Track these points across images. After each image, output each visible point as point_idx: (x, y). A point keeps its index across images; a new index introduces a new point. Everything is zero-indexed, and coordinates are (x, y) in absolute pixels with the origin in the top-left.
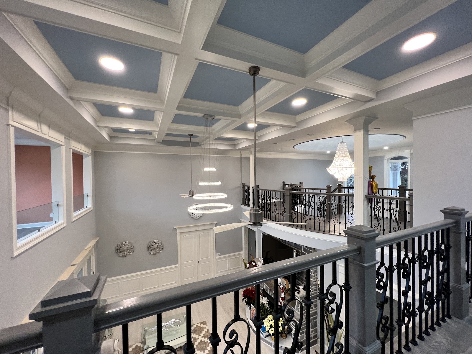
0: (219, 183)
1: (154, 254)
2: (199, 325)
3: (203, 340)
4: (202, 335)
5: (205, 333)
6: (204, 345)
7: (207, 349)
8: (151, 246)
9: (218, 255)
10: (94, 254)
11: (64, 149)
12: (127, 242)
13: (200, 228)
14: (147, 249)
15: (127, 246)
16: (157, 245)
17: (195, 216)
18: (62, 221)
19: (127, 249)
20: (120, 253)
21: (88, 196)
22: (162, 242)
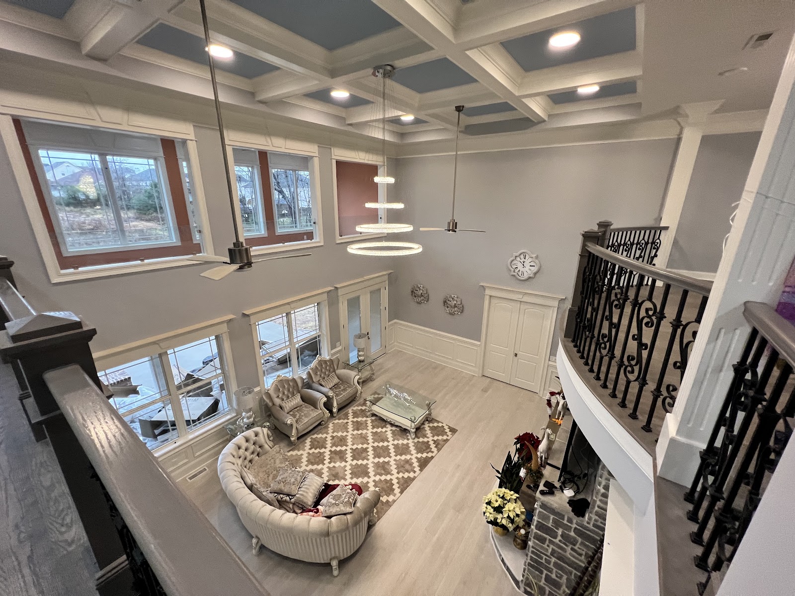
1: (450, 314)
2: (446, 427)
4: (436, 438)
6: (424, 448)
8: (448, 302)
10: (387, 288)
11: (316, 161)
12: (422, 286)
13: (526, 299)
14: (442, 304)
15: (421, 291)
16: (455, 302)
17: (520, 273)
18: (318, 240)
19: (422, 295)
20: (414, 297)
21: (381, 218)
22: (462, 302)
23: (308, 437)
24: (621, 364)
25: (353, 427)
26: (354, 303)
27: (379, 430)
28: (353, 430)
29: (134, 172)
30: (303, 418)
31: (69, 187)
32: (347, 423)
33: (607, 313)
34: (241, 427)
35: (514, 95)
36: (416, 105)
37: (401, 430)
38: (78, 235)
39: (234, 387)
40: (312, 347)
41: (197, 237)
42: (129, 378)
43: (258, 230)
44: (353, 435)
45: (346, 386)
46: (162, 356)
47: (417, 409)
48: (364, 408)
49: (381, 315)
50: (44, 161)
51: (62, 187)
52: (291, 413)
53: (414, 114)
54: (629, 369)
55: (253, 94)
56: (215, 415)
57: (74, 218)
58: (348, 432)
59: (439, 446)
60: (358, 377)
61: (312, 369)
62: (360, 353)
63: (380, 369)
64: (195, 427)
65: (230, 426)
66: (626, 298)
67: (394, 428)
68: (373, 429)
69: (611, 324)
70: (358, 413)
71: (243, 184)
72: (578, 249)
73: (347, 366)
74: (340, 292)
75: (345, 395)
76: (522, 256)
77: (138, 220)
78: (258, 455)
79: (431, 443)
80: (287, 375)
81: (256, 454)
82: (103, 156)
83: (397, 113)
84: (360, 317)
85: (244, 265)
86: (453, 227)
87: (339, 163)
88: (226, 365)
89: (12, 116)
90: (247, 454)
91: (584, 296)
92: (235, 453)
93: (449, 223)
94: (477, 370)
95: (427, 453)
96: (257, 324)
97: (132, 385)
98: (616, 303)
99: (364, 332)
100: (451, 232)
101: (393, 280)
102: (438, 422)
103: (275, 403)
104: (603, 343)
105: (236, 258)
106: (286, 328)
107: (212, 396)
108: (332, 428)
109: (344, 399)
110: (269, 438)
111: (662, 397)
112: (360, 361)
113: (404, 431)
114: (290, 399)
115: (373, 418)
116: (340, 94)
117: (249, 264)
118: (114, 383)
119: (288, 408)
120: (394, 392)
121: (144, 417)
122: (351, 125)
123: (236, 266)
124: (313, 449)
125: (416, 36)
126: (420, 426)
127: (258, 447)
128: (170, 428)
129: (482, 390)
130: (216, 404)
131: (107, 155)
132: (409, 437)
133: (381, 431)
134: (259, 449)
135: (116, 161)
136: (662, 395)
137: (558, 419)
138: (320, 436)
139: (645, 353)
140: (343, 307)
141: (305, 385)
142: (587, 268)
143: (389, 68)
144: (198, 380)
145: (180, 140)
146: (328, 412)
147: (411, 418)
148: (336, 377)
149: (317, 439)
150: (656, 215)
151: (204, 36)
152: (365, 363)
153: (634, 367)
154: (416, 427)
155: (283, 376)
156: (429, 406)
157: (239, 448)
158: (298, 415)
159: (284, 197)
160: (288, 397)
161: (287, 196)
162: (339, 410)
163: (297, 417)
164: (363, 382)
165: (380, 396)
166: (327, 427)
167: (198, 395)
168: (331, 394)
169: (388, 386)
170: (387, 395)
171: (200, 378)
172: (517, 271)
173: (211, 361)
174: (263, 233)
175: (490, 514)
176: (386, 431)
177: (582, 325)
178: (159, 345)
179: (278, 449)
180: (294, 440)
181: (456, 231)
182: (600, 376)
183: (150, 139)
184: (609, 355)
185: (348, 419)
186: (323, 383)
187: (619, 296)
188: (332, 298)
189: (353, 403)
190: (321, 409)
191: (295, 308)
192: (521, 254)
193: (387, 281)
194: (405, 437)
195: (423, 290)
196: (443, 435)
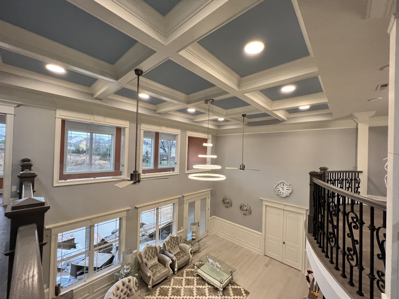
1: (244, 214)
2: (242, 290)
4: (235, 297)
8: (242, 207)
10: (210, 198)
11: (179, 136)
12: (228, 198)
13: (286, 208)
14: (239, 208)
15: (228, 201)
16: (247, 208)
17: (281, 193)
18: (177, 171)
19: (228, 203)
20: (224, 204)
21: (208, 162)
22: (250, 208)
23: (158, 287)
24: (344, 254)
25: (185, 283)
26: (192, 205)
27: (201, 287)
28: (185, 285)
29: (104, 140)
30: (157, 273)
31: (77, 146)
32: (182, 279)
33: (330, 219)
34: (122, 275)
35: (269, 110)
36: (224, 114)
37: (214, 288)
38: (74, 166)
39: (123, 249)
40: (168, 229)
41: (121, 168)
42: (74, 238)
43: (150, 166)
44: (185, 288)
45: (184, 254)
46: (92, 227)
47: (224, 274)
48: (193, 270)
49: (206, 213)
50: (69, 135)
51: (75, 145)
52: (151, 269)
53: (224, 118)
54: (350, 257)
55: (155, 111)
56: (110, 266)
57: (75, 158)
58: (182, 286)
60: (191, 249)
61: (166, 242)
62: (193, 234)
63: (204, 245)
64: (97, 272)
65: (116, 274)
66: (339, 210)
67: (210, 287)
68: (197, 285)
69: (333, 226)
70: (189, 273)
71: (148, 146)
72: (308, 181)
73: (186, 242)
74: (185, 199)
75: (183, 260)
76: (282, 184)
77: (100, 160)
78: (128, 296)
80: (152, 244)
81: (127, 295)
82: (92, 133)
83: (216, 117)
84: (195, 213)
85: (136, 182)
86: (243, 168)
87: (189, 137)
88: (122, 235)
89: (62, 118)
90: (122, 294)
91: (316, 207)
92: (115, 293)
93: (241, 166)
94: (261, 251)
96: (141, 213)
97: (74, 243)
98: (333, 212)
99: (196, 222)
100: (242, 170)
101: (213, 194)
102: (237, 285)
103: (143, 262)
104: (331, 238)
105: (133, 178)
106: (155, 216)
107: (111, 253)
108: (173, 282)
109: (182, 263)
110: (136, 284)
111: (376, 280)
112: (193, 239)
113: (216, 289)
114: (152, 260)
115: (198, 278)
116: (192, 110)
117: (139, 181)
118: (66, 241)
119: (150, 265)
120: (211, 261)
121: (74, 263)
122: (196, 122)
123: (132, 182)
124: (160, 296)
125: (222, 89)
126: (226, 287)
127: (129, 290)
128: (85, 271)
129: (265, 265)
130: (113, 258)
131: (93, 133)
132: (219, 294)
133: (202, 288)
134: (129, 292)
135: (97, 136)
136: (376, 279)
137: (315, 291)
138: (165, 287)
139: (357, 246)
140: (186, 207)
141: (161, 251)
142: (315, 192)
143: (211, 100)
144: (106, 242)
145: (123, 128)
146: (172, 270)
147: (220, 281)
148: (179, 248)
149: (164, 289)
150: (354, 165)
151: (137, 91)
152: (196, 241)
153: (353, 256)
154: (224, 287)
155: (150, 244)
156: (231, 273)
157: (118, 289)
158: (155, 271)
159: (165, 152)
160: (151, 258)
161: (167, 151)
162: (179, 270)
163: (154, 272)
164: (194, 253)
165: (203, 263)
166: (170, 281)
167: (104, 252)
168: (175, 258)
169: (208, 257)
170: (207, 263)
171: (107, 241)
172: (280, 192)
173: (115, 232)
174: (152, 167)
176: (205, 288)
177: (317, 225)
178: (91, 221)
179: (140, 293)
180: (150, 288)
181: (244, 170)
182: (333, 260)
183: (111, 127)
184: (336, 246)
185: (183, 277)
186: (171, 251)
187: (334, 208)
188: (181, 201)
189: (187, 266)
190: (168, 268)
191: (161, 206)
192: (281, 183)
193: (210, 194)
194: (216, 294)
195: (229, 200)
196: (240, 296)
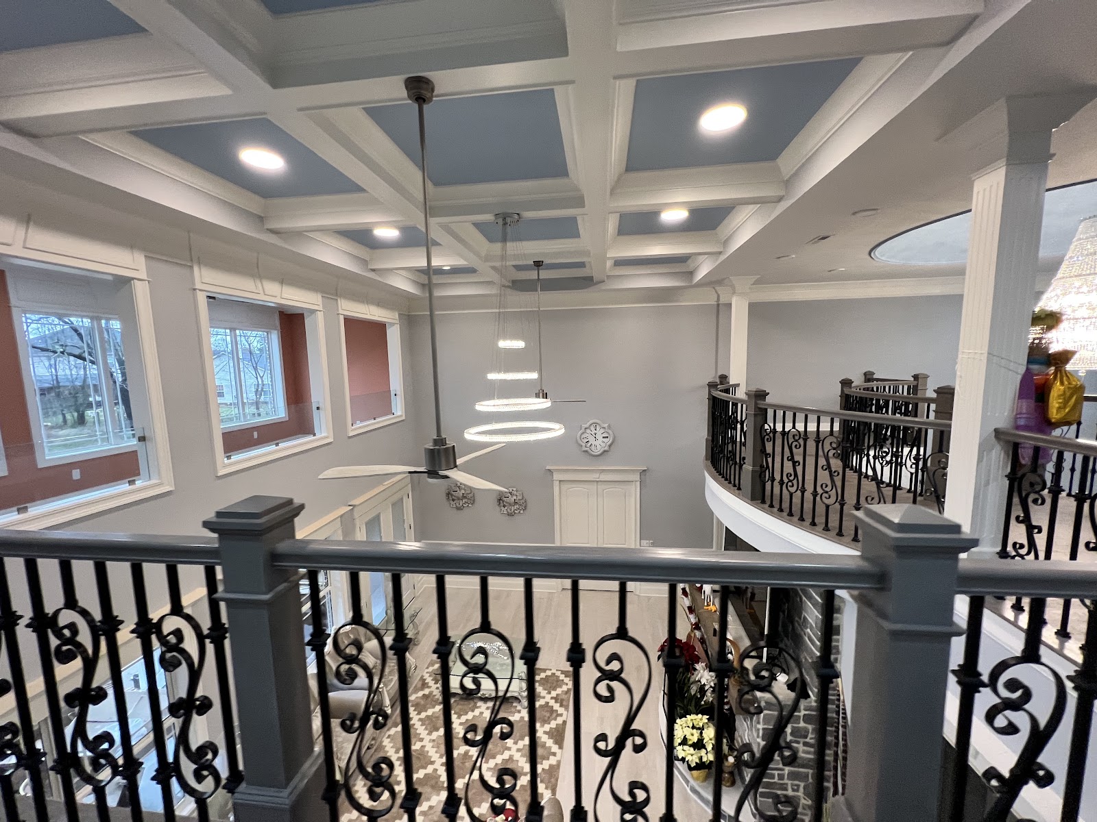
0: (534, 376)
1: (509, 514)
2: (558, 673)
3: (550, 704)
4: (554, 694)
5: (560, 693)
6: (548, 715)
7: (549, 723)
8: (504, 499)
9: (645, 544)
10: (410, 494)
11: (320, 318)
12: (463, 484)
13: (604, 477)
14: (497, 503)
15: (463, 491)
16: (515, 498)
17: (592, 448)
18: (324, 434)
19: (464, 497)
20: (452, 502)
21: (395, 395)
22: (524, 495)
24: (815, 494)
25: (426, 729)
26: (373, 527)
44: (434, 741)
54: (825, 495)
55: (261, 219)
59: (564, 703)
66: (806, 438)
68: (459, 718)
70: (422, 702)
74: (358, 512)
76: (592, 428)
79: (552, 703)
87: (348, 321)
95: (555, 719)
102: (544, 670)
108: (392, 745)
116: (387, 233)
122: (373, 270)
132: (518, 708)
133: (474, 716)
140: (361, 535)
147: (519, 676)
153: (830, 493)
166: (382, 748)
172: (588, 445)
175: (692, 755)
182: (793, 512)
187: (797, 437)
188: (348, 523)
192: (591, 425)
193: (410, 485)
194: (513, 710)
195: (465, 490)
196: (561, 687)
